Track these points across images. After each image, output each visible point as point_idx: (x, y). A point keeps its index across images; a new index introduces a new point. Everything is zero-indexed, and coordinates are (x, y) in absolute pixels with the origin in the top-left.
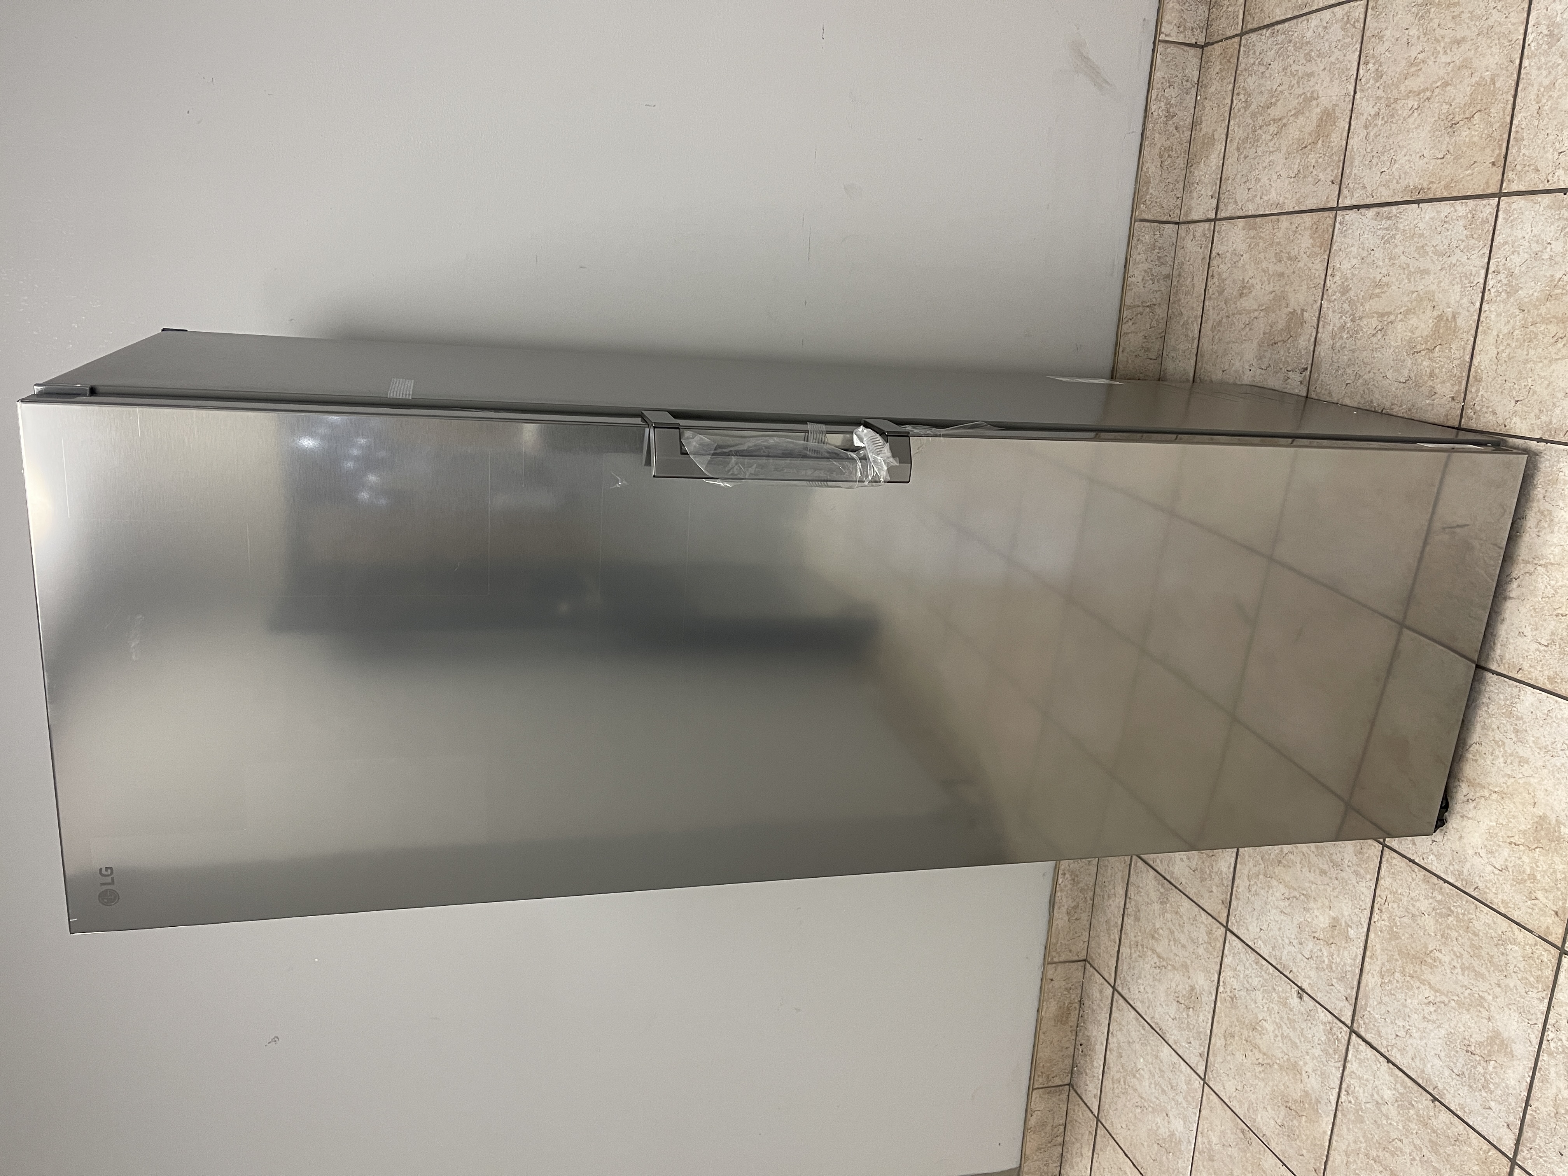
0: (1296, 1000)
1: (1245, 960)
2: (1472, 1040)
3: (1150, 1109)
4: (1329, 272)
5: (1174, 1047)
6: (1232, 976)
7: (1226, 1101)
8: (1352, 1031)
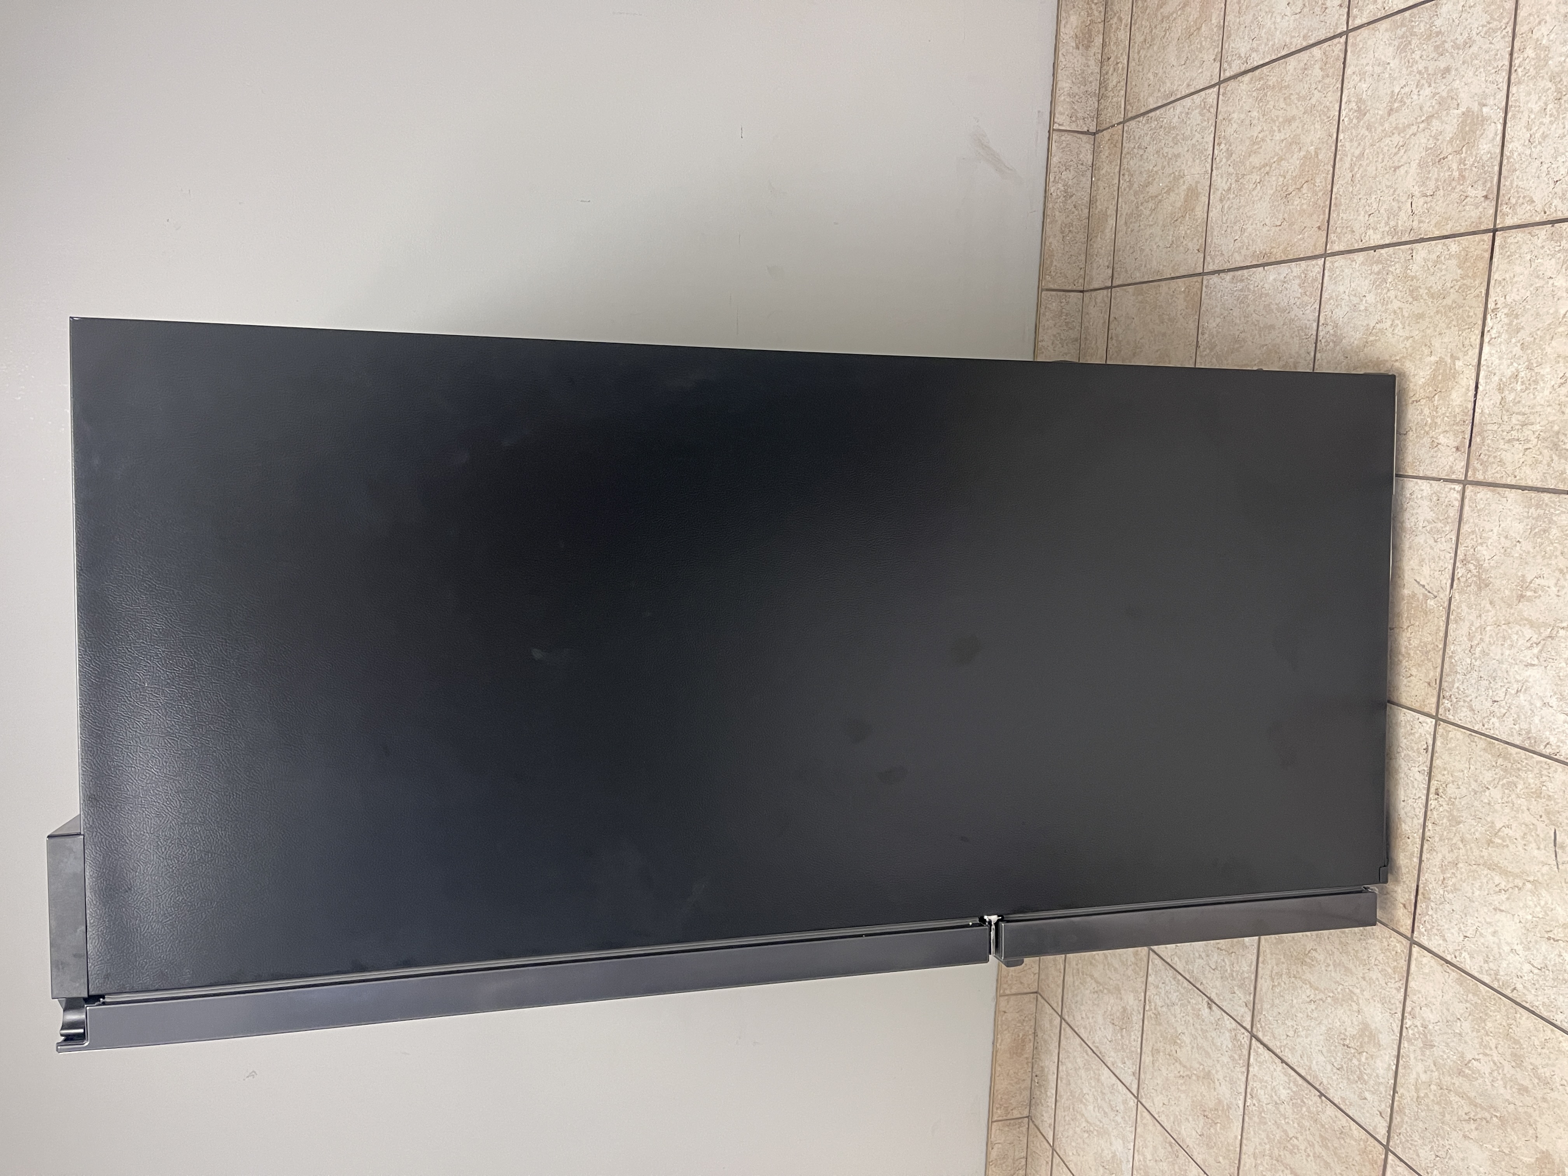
0: (1207, 1010)
1: (1165, 977)
2: (1347, 1033)
3: (1095, 1133)
4: (1200, 331)
5: (1112, 1069)
6: (1155, 993)
7: (1156, 1116)
8: (1253, 1036)
